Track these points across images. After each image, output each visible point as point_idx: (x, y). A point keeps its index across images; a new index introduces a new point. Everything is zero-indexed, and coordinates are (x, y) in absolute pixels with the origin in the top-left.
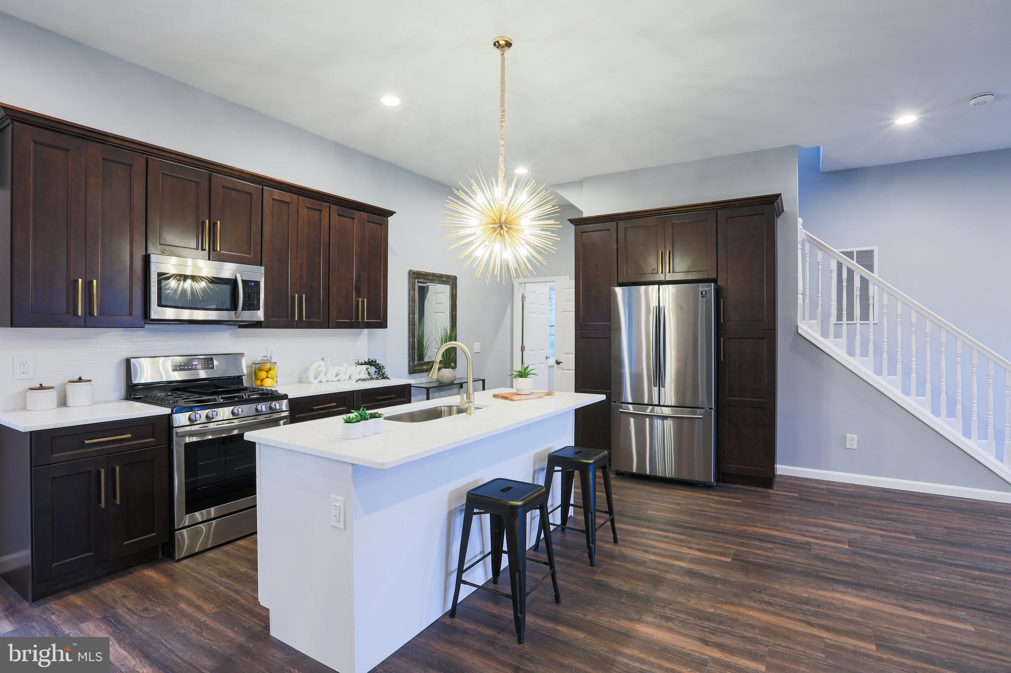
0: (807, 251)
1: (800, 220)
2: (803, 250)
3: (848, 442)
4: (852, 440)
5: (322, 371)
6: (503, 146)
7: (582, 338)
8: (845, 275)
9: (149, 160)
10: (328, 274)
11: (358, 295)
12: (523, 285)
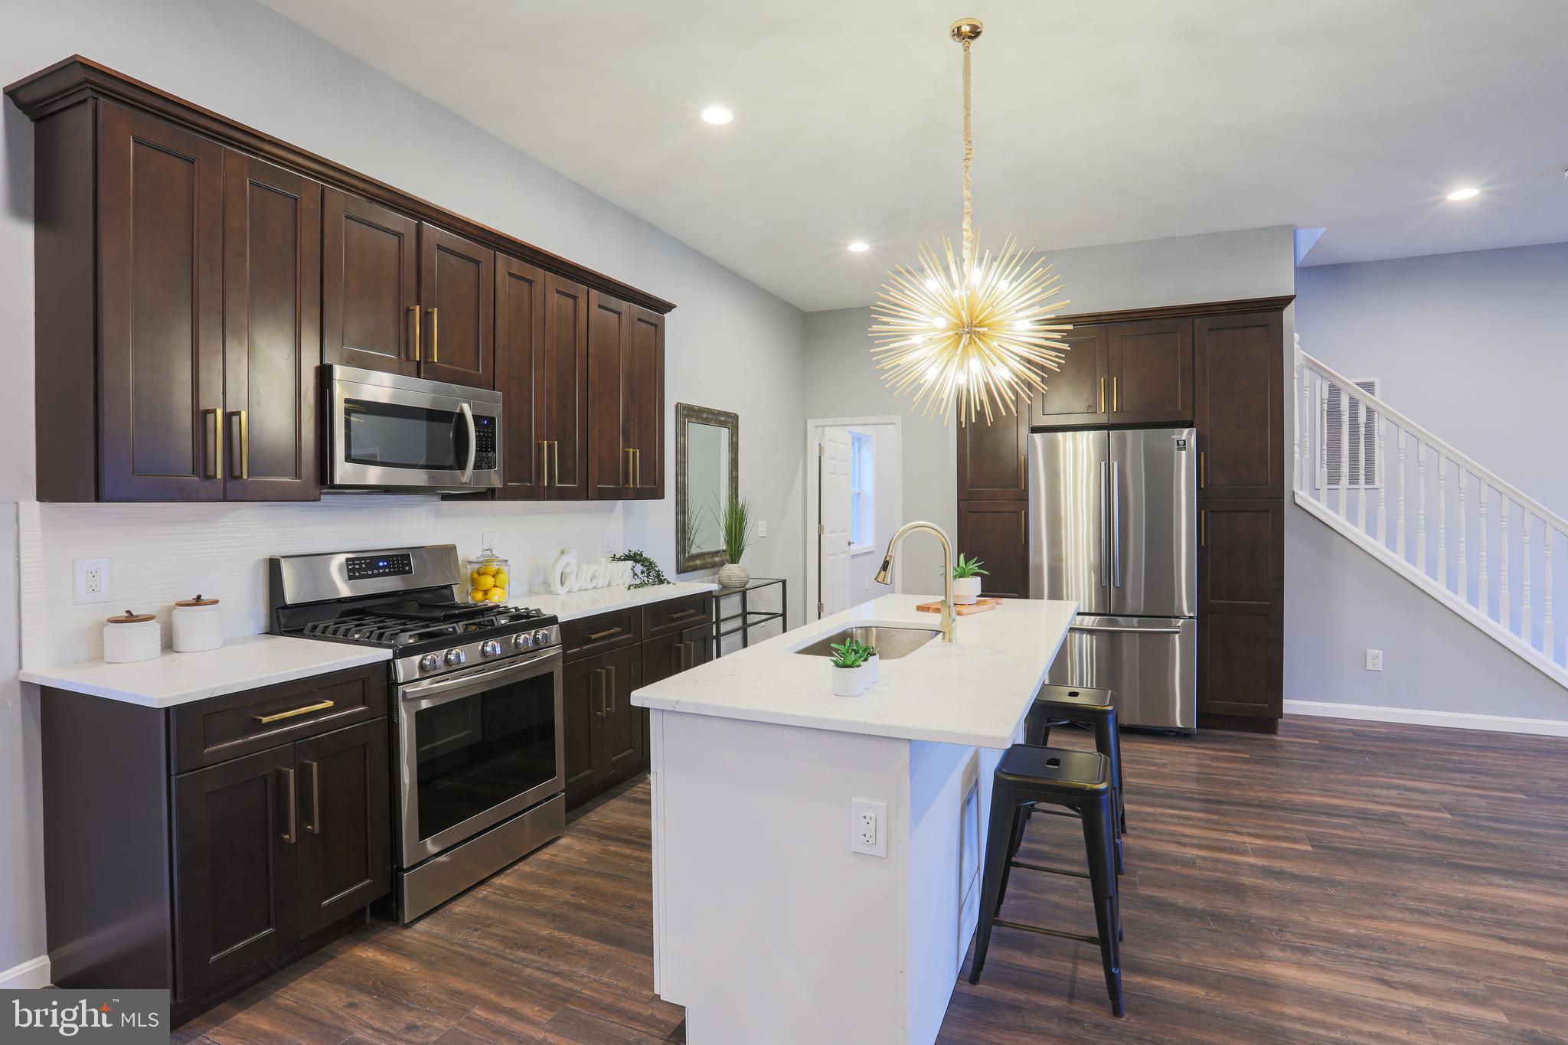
0: (1306, 382)
1: (1296, 336)
2: (1301, 379)
3: (1369, 661)
4: (1376, 657)
5: (572, 571)
6: (969, 199)
7: (970, 512)
8: (1362, 418)
9: (326, 191)
10: (585, 405)
11: (627, 444)
12: (820, 429)
